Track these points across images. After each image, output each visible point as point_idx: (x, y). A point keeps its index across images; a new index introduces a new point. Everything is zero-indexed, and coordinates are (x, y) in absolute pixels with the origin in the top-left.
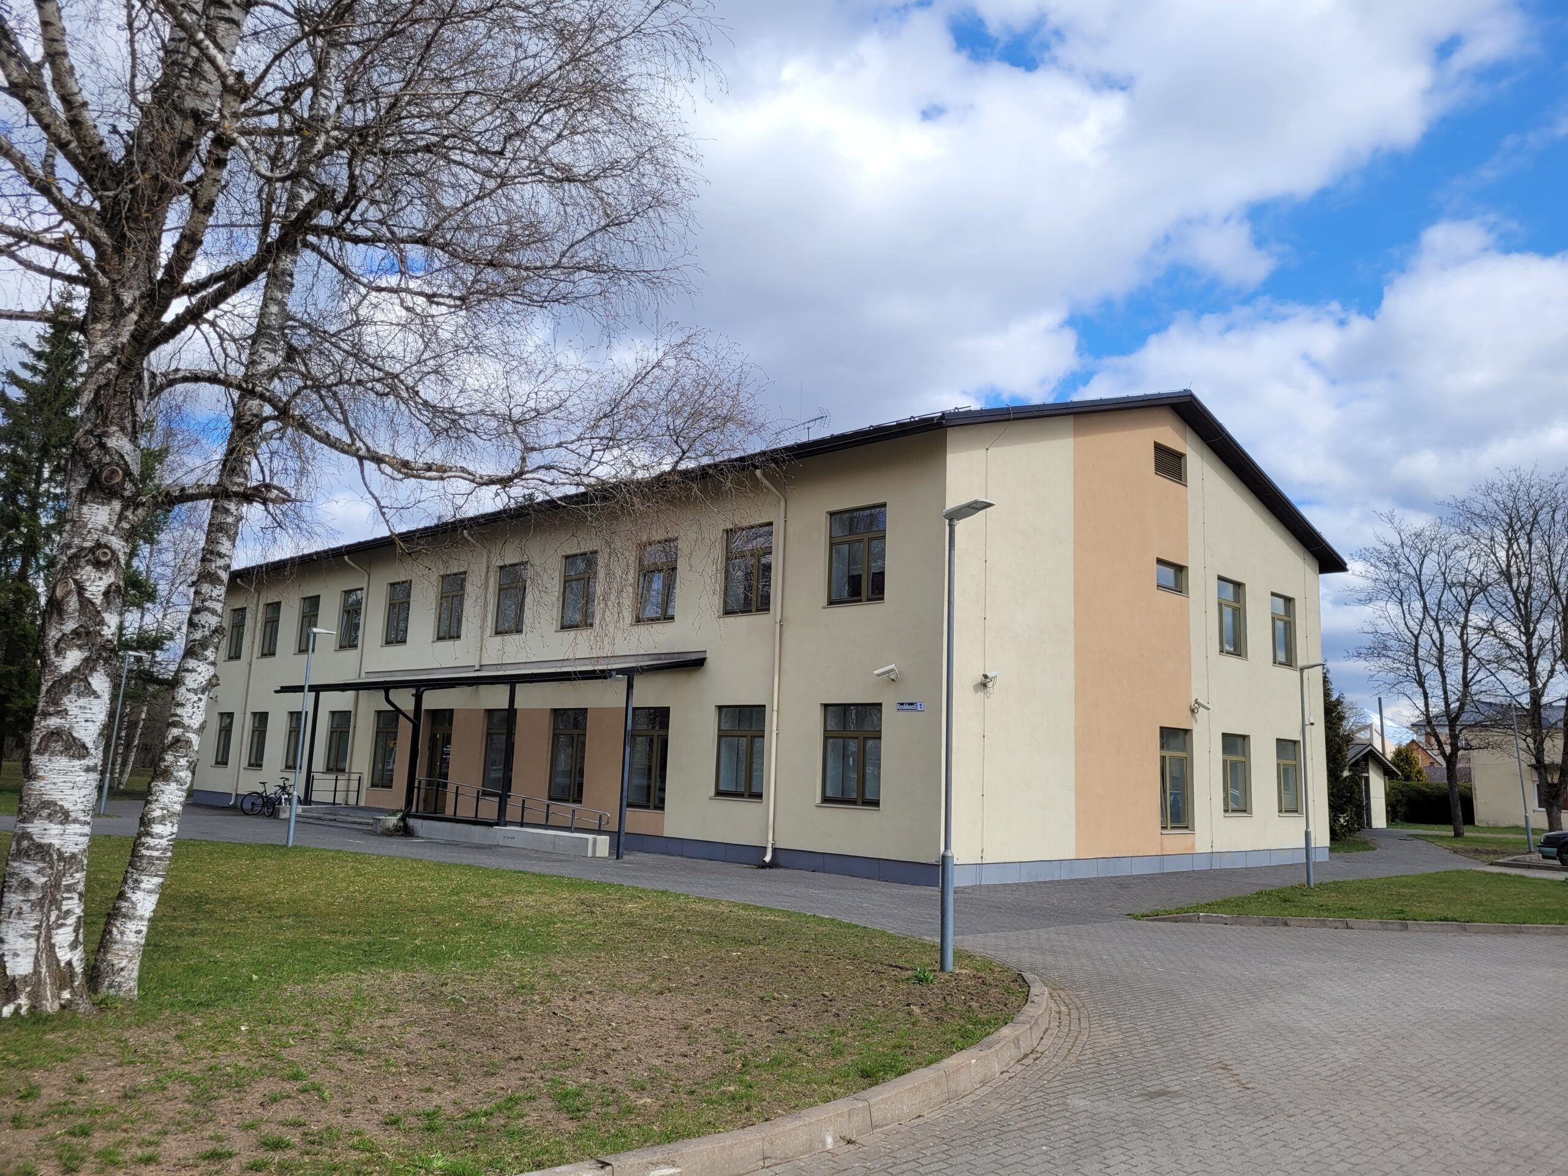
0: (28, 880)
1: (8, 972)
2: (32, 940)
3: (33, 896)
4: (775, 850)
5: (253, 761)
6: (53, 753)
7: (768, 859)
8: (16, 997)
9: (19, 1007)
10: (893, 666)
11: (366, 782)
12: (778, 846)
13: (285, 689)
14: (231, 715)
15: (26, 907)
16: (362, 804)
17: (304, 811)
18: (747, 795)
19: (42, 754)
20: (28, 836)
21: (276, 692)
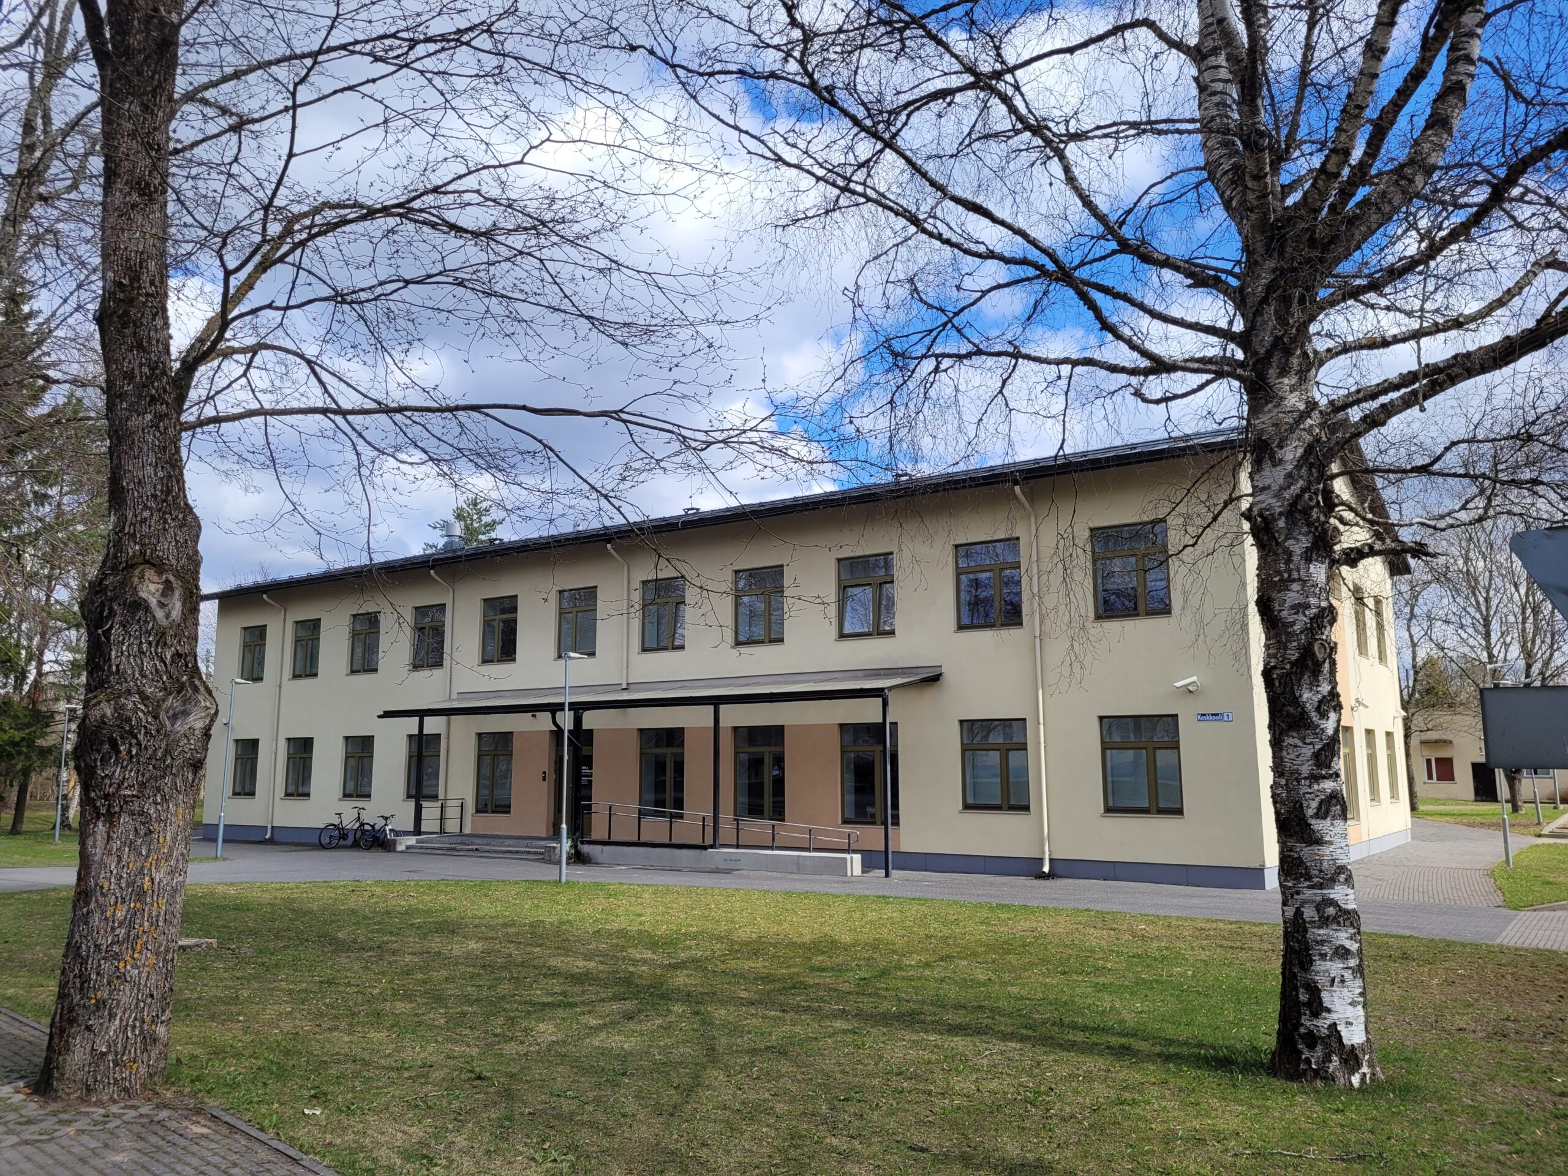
0: (1343, 947)
1: (1345, 1041)
2: (1360, 1007)
3: (1353, 962)
4: (1051, 860)
5: (291, 789)
6: (1334, 818)
7: (1046, 869)
8: (1359, 1066)
9: (1364, 1075)
10: (1194, 678)
11: (470, 807)
12: (1054, 857)
13: (388, 714)
14: (255, 743)
15: (1348, 975)
16: (467, 830)
17: (418, 841)
18: (1005, 806)
19: (1325, 818)
20: (1333, 903)
21: (380, 717)
